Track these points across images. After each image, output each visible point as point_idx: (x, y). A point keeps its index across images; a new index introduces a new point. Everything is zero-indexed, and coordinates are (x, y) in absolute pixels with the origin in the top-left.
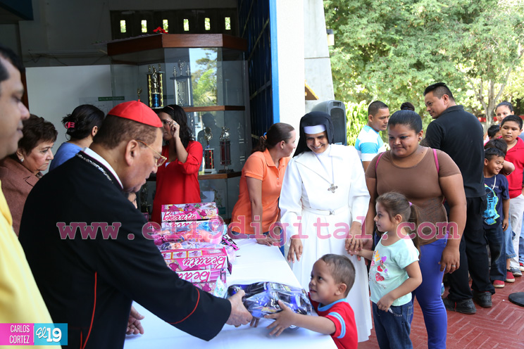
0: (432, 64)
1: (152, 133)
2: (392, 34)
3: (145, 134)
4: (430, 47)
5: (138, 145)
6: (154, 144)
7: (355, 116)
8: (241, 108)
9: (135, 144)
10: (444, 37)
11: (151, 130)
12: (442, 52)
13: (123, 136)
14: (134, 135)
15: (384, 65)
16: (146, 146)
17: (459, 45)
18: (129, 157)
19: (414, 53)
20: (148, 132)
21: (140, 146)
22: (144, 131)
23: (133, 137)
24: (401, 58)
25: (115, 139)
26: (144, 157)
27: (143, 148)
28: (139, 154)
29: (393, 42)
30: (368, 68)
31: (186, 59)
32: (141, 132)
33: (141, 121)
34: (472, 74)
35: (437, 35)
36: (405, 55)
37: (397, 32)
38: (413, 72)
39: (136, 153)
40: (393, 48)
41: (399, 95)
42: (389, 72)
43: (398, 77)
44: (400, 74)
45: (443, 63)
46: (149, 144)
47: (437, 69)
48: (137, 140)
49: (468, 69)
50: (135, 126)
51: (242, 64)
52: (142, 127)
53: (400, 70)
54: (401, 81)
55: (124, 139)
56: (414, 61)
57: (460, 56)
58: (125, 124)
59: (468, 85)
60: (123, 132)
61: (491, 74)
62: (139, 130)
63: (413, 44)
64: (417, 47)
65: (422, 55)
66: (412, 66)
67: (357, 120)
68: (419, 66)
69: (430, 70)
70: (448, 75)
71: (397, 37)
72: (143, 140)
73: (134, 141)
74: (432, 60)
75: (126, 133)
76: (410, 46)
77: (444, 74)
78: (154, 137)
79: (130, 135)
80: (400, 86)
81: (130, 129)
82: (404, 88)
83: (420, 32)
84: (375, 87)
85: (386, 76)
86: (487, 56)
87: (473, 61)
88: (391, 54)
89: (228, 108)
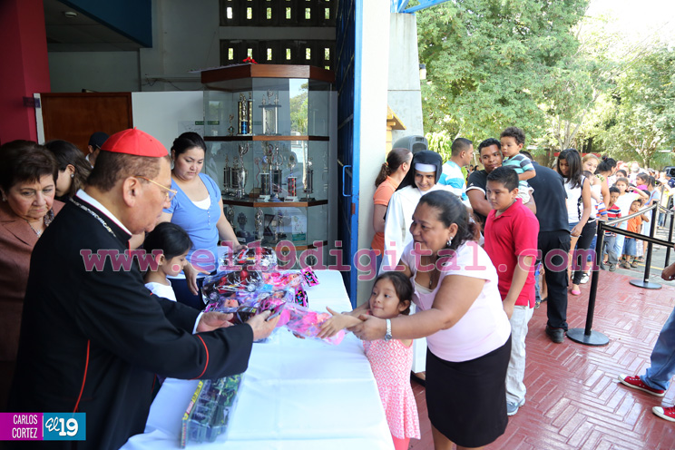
0: (515, 101)
1: (154, 165)
2: (481, 70)
3: (144, 167)
4: (515, 86)
5: (137, 181)
6: (159, 177)
7: (441, 145)
8: (326, 139)
9: (135, 181)
10: (528, 77)
11: (152, 162)
12: (527, 91)
13: (118, 174)
14: (131, 171)
15: (472, 99)
16: (148, 182)
17: (540, 86)
18: (128, 198)
19: (500, 90)
20: (148, 165)
21: (142, 183)
22: (143, 164)
23: (131, 173)
24: (487, 94)
25: (110, 178)
26: (148, 194)
27: (145, 184)
28: (142, 192)
29: (481, 78)
30: (457, 101)
31: (287, 88)
32: (139, 167)
33: (137, 153)
34: (550, 112)
35: (522, 75)
36: (491, 91)
37: (486, 69)
38: (499, 107)
39: (137, 192)
40: (480, 84)
41: (484, 127)
42: (475, 105)
43: (484, 111)
44: (485, 108)
45: (526, 101)
46: (152, 178)
47: (519, 106)
48: (136, 176)
49: (548, 108)
50: (131, 160)
51: (329, 95)
52: (140, 160)
53: (486, 104)
54: (486, 115)
55: (120, 178)
56: (500, 97)
57: (541, 95)
58: (119, 159)
59: (547, 121)
60: (118, 169)
61: (567, 114)
62: (136, 165)
63: (499, 82)
64: (503, 85)
65: (507, 93)
66: (496, 102)
67: (443, 149)
68: (503, 102)
69: (513, 106)
70: (529, 112)
71: (485, 74)
72: (144, 175)
73: (132, 178)
74: (515, 98)
75: (122, 170)
76: (496, 83)
77: (526, 111)
78: (158, 169)
79: (127, 172)
80: (485, 119)
81: (125, 165)
82: (488, 121)
83: (506, 71)
84: (462, 120)
85: (473, 109)
86: (565, 98)
87: (553, 102)
88: (478, 89)
89: (312, 138)
